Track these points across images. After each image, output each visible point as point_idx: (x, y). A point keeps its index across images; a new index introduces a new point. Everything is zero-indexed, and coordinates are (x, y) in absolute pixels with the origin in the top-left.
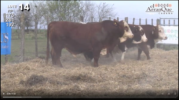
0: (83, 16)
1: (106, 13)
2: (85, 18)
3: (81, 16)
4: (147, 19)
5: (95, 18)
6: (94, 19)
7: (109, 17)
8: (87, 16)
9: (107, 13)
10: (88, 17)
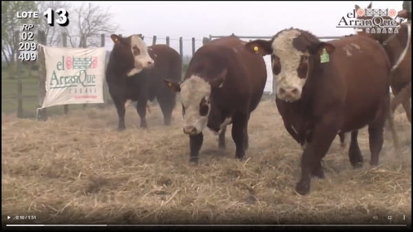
0: (44, 32)
1: (95, 26)
2: (49, 36)
3: (39, 32)
4: (183, 39)
5: (70, 35)
6: (68, 38)
7: (101, 33)
8: (54, 32)
9: (96, 24)
10: (57, 33)
